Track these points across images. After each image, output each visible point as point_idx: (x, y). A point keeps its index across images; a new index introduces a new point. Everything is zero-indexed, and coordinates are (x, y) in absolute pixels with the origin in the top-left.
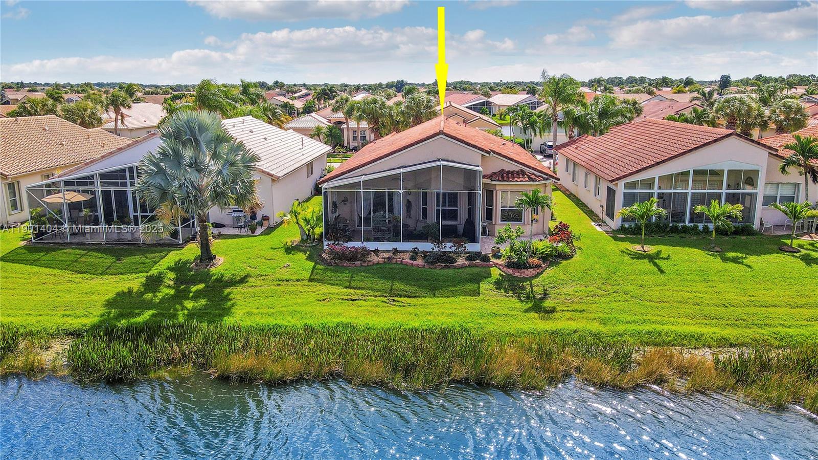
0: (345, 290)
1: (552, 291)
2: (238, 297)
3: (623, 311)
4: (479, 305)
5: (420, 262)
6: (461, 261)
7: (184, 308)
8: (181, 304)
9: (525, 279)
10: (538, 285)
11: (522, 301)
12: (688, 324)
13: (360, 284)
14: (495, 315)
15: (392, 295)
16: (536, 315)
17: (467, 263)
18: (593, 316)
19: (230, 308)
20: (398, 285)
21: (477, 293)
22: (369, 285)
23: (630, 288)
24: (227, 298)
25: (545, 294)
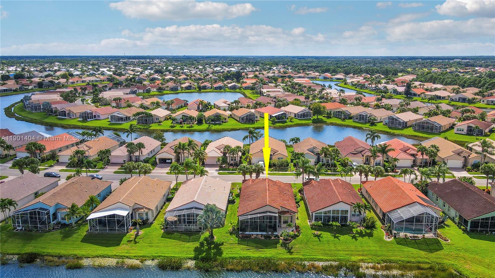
0: (246, 247)
1: (293, 247)
2: (223, 249)
3: (308, 253)
4: (276, 251)
5: (263, 238)
6: (273, 238)
7: (212, 252)
8: (211, 251)
9: (287, 243)
10: (290, 245)
11: (286, 250)
12: (321, 256)
13: (250, 245)
14: (280, 254)
15: (257, 248)
16: (289, 254)
17: (274, 238)
18: (301, 254)
19: (222, 252)
20: (258, 245)
21: (276, 248)
22: (252, 245)
23: (311, 246)
24: (220, 249)
25: (292, 248)
